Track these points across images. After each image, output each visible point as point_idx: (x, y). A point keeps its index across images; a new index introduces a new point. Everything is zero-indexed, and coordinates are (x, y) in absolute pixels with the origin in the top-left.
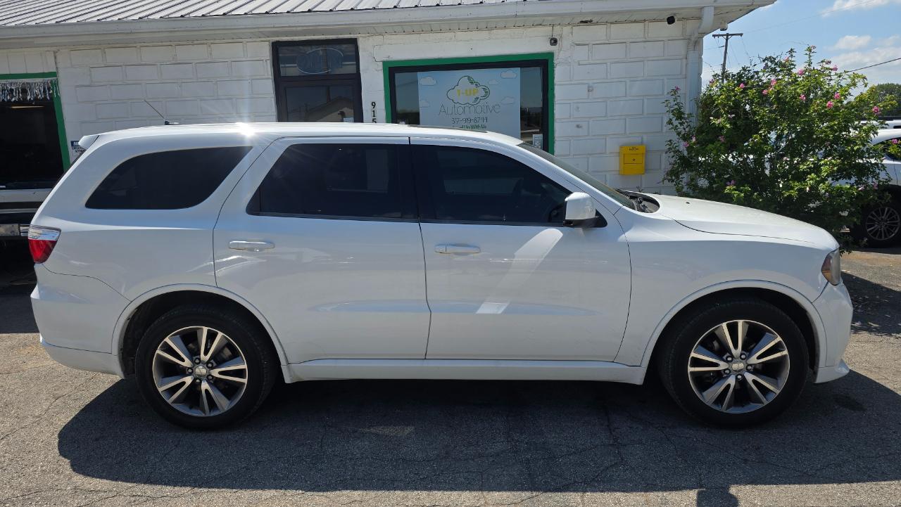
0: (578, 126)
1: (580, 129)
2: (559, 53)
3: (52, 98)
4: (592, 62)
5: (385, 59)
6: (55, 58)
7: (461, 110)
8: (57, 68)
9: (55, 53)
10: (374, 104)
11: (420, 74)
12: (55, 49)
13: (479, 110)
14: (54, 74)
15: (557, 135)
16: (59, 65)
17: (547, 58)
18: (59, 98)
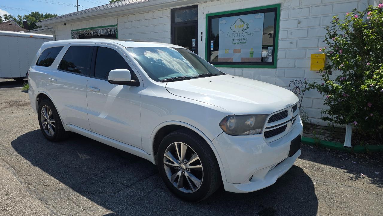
0: (291, 43)
1: (292, 44)
2: (284, 3)
3: (116, 34)
4: (301, 7)
5: (207, 13)
6: (117, 19)
7: (236, 35)
8: (117, 23)
9: (117, 18)
10: (202, 33)
11: (220, 19)
12: (117, 17)
13: (244, 34)
14: (116, 25)
15: (279, 47)
16: (118, 22)
17: (276, 7)
18: (117, 33)
